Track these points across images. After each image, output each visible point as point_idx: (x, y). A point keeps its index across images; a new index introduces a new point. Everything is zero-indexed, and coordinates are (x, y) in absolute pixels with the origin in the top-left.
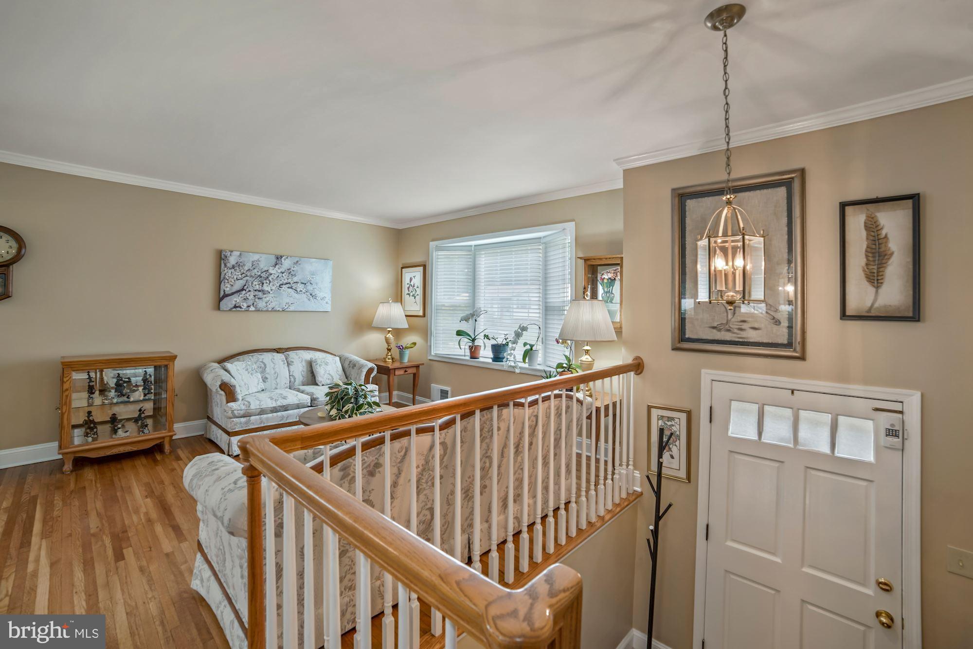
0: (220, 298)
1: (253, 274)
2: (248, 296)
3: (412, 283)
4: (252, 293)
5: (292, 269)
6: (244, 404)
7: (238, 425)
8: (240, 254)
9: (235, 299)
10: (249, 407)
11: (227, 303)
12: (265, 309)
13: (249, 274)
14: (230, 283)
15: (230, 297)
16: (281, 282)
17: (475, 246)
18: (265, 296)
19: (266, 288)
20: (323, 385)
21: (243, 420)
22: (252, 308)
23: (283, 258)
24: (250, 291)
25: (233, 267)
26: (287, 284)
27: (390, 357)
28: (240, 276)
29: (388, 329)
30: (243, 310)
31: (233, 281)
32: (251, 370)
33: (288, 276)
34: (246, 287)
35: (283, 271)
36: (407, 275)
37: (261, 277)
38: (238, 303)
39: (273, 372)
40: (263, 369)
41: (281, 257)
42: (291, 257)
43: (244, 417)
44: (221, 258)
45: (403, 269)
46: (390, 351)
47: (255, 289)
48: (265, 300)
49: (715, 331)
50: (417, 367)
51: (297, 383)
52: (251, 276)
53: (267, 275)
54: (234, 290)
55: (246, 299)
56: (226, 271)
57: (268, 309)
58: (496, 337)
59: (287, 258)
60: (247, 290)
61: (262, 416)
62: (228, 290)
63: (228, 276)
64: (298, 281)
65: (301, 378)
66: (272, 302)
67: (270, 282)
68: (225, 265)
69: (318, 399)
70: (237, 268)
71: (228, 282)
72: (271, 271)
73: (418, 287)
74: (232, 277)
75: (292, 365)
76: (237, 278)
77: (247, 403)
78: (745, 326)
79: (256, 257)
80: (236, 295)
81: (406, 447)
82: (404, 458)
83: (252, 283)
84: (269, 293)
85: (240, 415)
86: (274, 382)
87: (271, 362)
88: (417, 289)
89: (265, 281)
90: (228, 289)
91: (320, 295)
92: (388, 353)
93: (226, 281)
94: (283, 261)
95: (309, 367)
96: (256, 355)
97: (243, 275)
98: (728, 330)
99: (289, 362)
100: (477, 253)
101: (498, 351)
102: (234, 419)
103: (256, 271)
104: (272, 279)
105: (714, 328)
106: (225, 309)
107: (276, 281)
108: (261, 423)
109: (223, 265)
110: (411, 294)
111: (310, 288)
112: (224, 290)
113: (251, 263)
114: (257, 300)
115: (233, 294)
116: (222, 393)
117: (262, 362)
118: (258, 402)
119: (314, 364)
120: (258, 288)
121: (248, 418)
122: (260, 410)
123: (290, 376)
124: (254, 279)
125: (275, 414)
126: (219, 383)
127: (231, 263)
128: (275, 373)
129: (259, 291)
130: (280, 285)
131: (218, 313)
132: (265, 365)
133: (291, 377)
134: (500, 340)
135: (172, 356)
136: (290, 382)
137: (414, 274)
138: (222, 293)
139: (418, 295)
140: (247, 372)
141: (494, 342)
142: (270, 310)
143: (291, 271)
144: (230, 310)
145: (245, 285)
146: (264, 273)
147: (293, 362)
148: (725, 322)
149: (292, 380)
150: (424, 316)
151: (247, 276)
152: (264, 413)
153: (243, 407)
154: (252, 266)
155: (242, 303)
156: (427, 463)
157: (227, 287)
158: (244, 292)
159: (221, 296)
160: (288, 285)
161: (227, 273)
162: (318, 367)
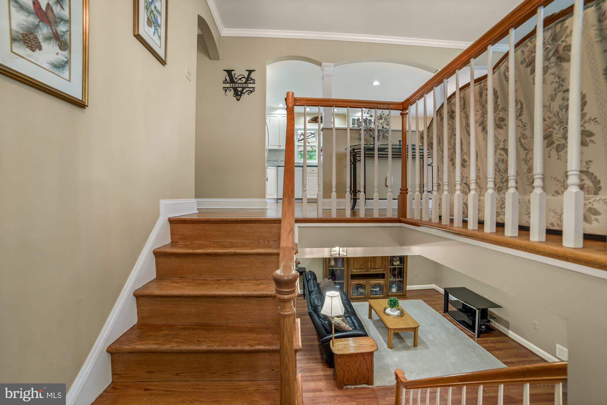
81: (463, 97)
82: (465, 105)
156: (483, 107)
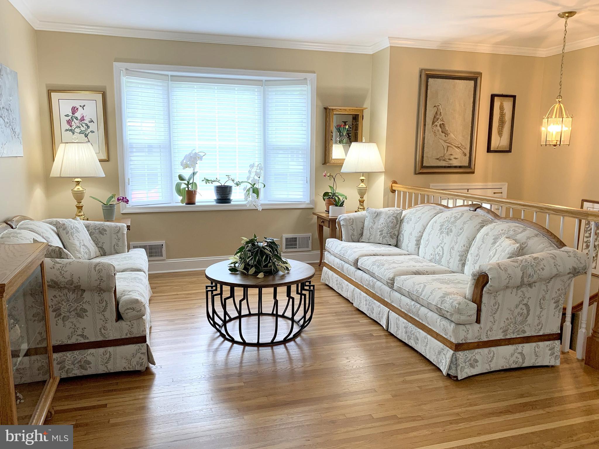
3: (78, 115)
27: (82, 217)
29: (77, 180)
45: (52, 93)
46: (81, 210)
49: (438, 161)
58: (219, 179)
73: (92, 121)
78: (452, 157)
98: (444, 160)
105: (438, 159)
110: (78, 130)
134: (223, 182)
139: (92, 132)
141: (219, 184)
148: (443, 155)
150: (108, 159)
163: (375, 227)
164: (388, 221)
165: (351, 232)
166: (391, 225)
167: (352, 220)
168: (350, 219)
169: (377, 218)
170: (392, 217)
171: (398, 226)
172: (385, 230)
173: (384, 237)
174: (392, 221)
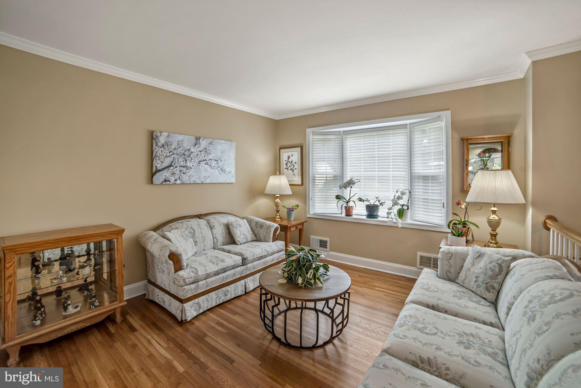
0: (152, 173)
1: (179, 152)
2: (175, 171)
3: (290, 160)
4: (178, 169)
5: (208, 148)
6: (192, 272)
7: (189, 292)
8: (168, 135)
9: (165, 174)
10: (197, 273)
11: (159, 178)
12: (188, 182)
13: (175, 152)
14: (161, 160)
15: (161, 172)
16: (200, 159)
17: (343, 131)
18: (188, 171)
19: (188, 164)
20: (241, 244)
21: (193, 286)
22: (178, 182)
23: (201, 139)
24: (176, 167)
25: (163, 146)
26: (204, 160)
27: (278, 217)
28: (169, 154)
29: (277, 196)
30: (171, 183)
31: (163, 158)
32: (185, 236)
33: (205, 154)
34: (173, 163)
35: (201, 151)
36: (285, 155)
37: (185, 155)
38: (168, 177)
39: (201, 236)
40: (193, 235)
41: (200, 138)
42: (206, 138)
43: (193, 283)
44: (153, 138)
45: (281, 150)
46: (278, 212)
47: (181, 165)
48: (188, 174)
50: (302, 224)
51: (219, 244)
52: (177, 154)
53: (189, 153)
54: (164, 167)
55: (173, 174)
56: (157, 150)
57: (190, 182)
58: (369, 199)
59: (204, 139)
60: (174, 166)
61: (207, 280)
62: (159, 167)
63: (159, 154)
64: (212, 158)
65: (222, 239)
66: (193, 176)
67: (192, 159)
68: (157, 144)
69: (247, 258)
70: (166, 147)
71: (159, 159)
72: (192, 150)
73: (296, 163)
74: (162, 154)
75: (214, 229)
76: (166, 156)
77: (195, 270)
79: (180, 137)
80: (165, 170)
83: (178, 160)
84: (191, 168)
85: (190, 283)
86: (203, 244)
87: (198, 226)
88: (295, 165)
89: (188, 158)
90: (159, 165)
91: (227, 169)
92: (277, 214)
93: (158, 158)
94: (201, 141)
95: (226, 230)
96: (185, 222)
97: (171, 153)
99: (211, 226)
100: (344, 137)
101: (372, 211)
102: (186, 287)
103: (180, 149)
104: (193, 156)
106: (157, 183)
107: (196, 159)
108: (207, 287)
109: (154, 144)
110: (290, 168)
111: (220, 164)
112: (156, 166)
113: (177, 143)
114: (182, 174)
115: (163, 169)
116: (171, 262)
117: (191, 228)
118: (203, 268)
119: (231, 227)
120: (182, 164)
121: (197, 284)
122: (206, 275)
123: (213, 238)
124: (179, 156)
125: (217, 277)
126: (168, 254)
127: (161, 142)
128: (203, 237)
129: (184, 167)
130: (199, 162)
131: (150, 187)
132: (194, 230)
133: (215, 239)
134: (372, 202)
135: (121, 230)
136: (214, 243)
137: (292, 153)
138: (154, 169)
139: (296, 169)
140: (183, 238)
141: (368, 203)
142: (192, 183)
143: (207, 149)
144: (161, 184)
145: (173, 162)
146: (187, 152)
147: (214, 226)
149: (216, 241)
150: (302, 184)
151: (174, 154)
152: (209, 277)
153: (193, 275)
154: (178, 145)
155: (170, 178)
157: (158, 164)
158: (172, 168)
159: (154, 172)
160: (205, 162)
161: (158, 151)
162: (235, 229)
163: (472, 269)
164: (488, 268)
165: (446, 268)
166: (489, 273)
167: (450, 255)
168: (449, 253)
169: (478, 260)
170: (494, 263)
171: (500, 278)
172: (481, 277)
173: (478, 286)
174: (493, 268)
